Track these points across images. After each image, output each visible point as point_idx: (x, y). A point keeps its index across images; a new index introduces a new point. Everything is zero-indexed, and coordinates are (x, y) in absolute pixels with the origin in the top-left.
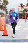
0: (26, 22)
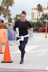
0: (46, 37)
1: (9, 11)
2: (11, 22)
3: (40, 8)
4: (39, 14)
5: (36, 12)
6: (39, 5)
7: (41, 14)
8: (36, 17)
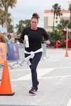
0: (67, 56)
1: (9, 15)
2: (12, 32)
3: (57, 10)
4: (56, 20)
5: (51, 15)
6: (56, 5)
7: (59, 20)
8: (50, 24)
